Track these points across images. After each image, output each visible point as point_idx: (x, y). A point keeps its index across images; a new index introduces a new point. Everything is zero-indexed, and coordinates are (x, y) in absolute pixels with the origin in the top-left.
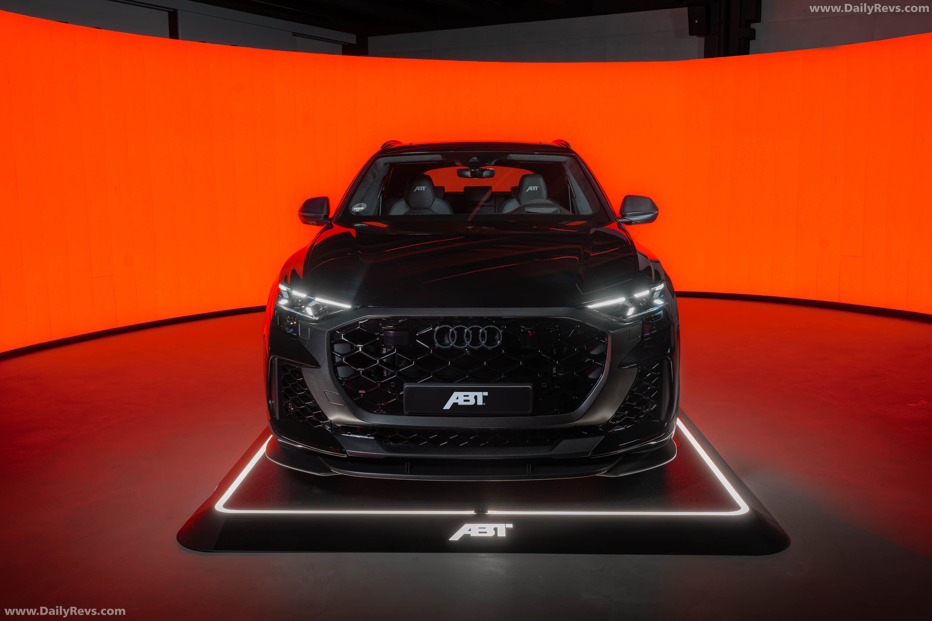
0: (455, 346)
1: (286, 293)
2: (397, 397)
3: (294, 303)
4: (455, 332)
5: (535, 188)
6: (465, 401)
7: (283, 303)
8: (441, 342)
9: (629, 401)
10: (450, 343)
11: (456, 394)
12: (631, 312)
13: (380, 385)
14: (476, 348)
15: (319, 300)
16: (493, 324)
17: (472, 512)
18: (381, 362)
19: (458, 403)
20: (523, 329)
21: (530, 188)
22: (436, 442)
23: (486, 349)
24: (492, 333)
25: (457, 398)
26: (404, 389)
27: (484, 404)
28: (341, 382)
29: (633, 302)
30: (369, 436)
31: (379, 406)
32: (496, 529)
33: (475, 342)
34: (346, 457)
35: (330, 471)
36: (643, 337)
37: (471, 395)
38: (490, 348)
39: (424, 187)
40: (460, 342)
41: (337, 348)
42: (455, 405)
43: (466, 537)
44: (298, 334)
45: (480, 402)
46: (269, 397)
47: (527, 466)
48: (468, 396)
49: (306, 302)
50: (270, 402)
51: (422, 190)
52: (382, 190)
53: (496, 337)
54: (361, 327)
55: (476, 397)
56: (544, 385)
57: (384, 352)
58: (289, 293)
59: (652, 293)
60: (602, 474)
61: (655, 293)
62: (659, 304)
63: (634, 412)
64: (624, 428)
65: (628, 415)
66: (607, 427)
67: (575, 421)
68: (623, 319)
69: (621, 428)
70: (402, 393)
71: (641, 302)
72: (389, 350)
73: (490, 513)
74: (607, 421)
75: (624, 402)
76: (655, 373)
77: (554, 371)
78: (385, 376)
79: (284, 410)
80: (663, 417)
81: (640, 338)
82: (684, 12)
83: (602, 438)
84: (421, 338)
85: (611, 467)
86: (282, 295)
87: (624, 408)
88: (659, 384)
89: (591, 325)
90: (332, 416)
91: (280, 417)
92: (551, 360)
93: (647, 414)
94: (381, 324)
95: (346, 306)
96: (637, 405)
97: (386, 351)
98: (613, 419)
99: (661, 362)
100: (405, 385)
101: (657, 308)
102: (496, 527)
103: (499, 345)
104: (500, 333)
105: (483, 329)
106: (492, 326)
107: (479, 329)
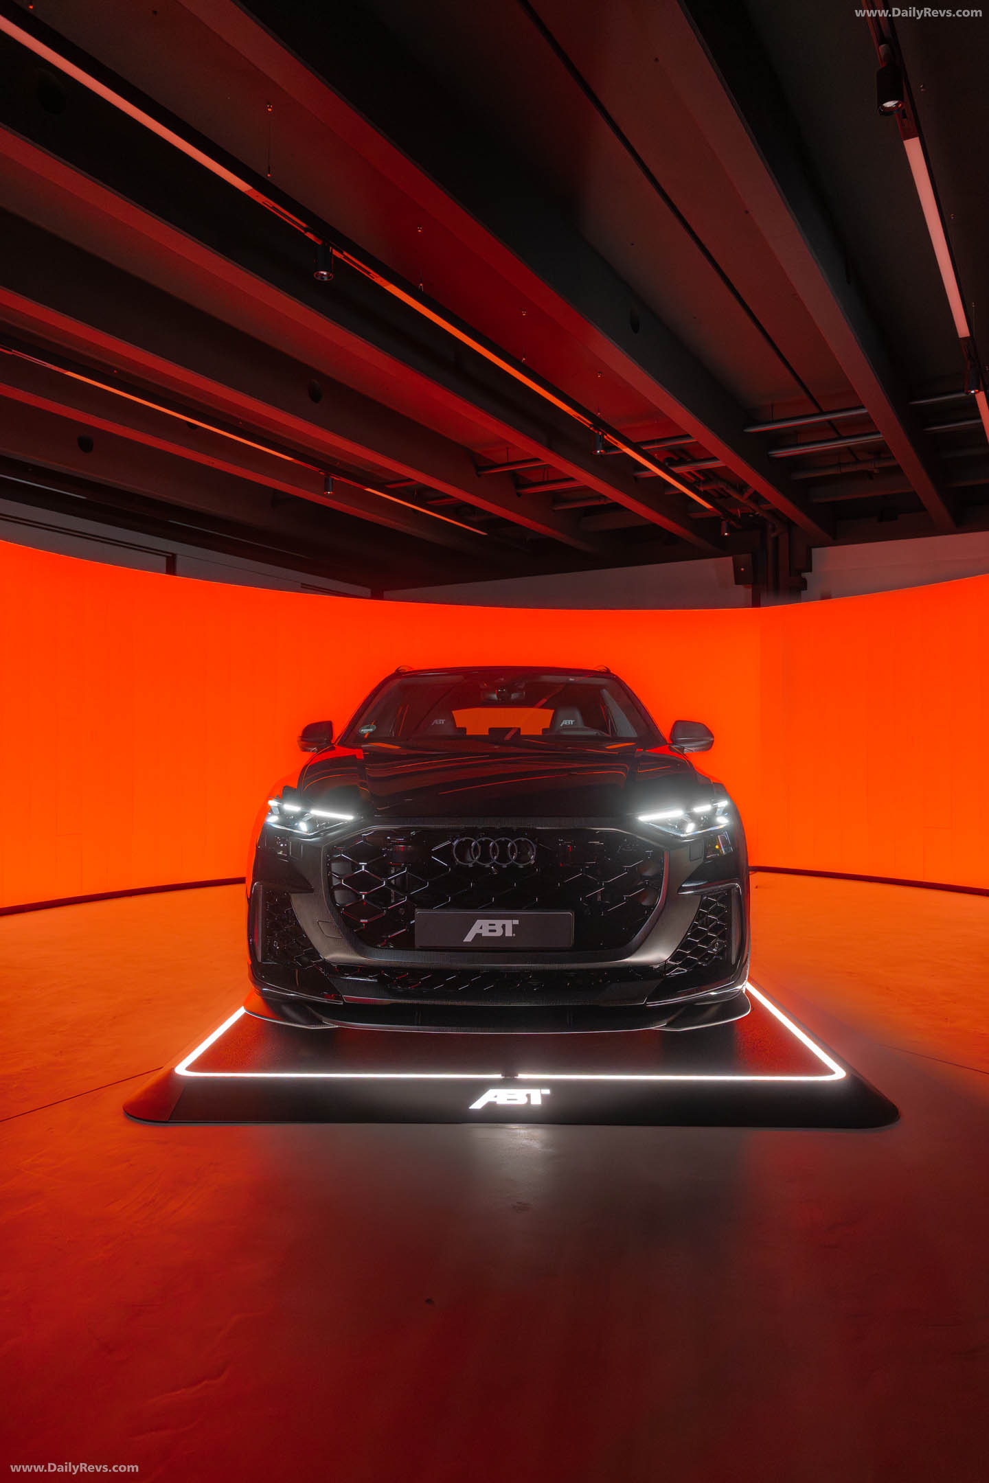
0: (479, 863)
1: (277, 809)
2: (406, 927)
3: (288, 820)
4: (479, 847)
5: (571, 722)
6: (490, 931)
7: (273, 820)
8: (462, 858)
9: (690, 936)
10: (472, 860)
11: (479, 922)
12: (690, 828)
13: (387, 912)
14: (505, 866)
15: (317, 812)
16: (524, 837)
17: (499, 1076)
18: (389, 883)
19: (481, 934)
20: (561, 843)
21: (565, 722)
22: (454, 985)
23: (517, 867)
24: (523, 848)
25: (481, 928)
26: (416, 917)
27: (514, 935)
28: (339, 909)
29: (693, 817)
30: (371, 978)
31: (385, 938)
32: (528, 1096)
33: (503, 858)
34: (342, 1004)
35: (321, 1023)
36: (705, 859)
37: (498, 923)
38: (521, 865)
39: (443, 720)
40: (485, 857)
41: (335, 867)
42: (478, 936)
43: (491, 1106)
44: (288, 855)
45: (509, 933)
46: (251, 933)
47: (568, 1016)
48: (494, 925)
49: (301, 816)
50: (251, 940)
51: (440, 723)
53: (529, 853)
54: (365, 840)
55: (504, 927)
56: (588, 912)
57: (393, 872)
58: (280, 808)
59: (715, 809)
60: (660, 1026)
61: (718, 810)
62: (723, 821)
63: (697, 951)
64: (686, 970)
65: (690, 954)
66: (665, 968)
67: (627, 957)
68: (682, 835)
69: (682, 971)
70: (413, 921)
71: (702, 819)
72: (398, 869)
73: (521, 1076)
74: (666, 961)
75: (686, 936)
76: (722, 905)
77: (599, 898)
78: (393, 901)
79: (268, 950)
80: (733, 961)
81: (702, 860)
82: (728, 561)
83: (659, 981)
84: (437, 854)
85: (671, 1019)
86: (271, 811)
87: (685, 944)
88: (726, 919)
89: (643, 839)
90: (327, 954)
91: (264, 960)
92: (596, 882)
93: (713, 955)
94: (389, 838)
95: (348, 817)
96: (701, 942)
97: (395, 870)
98: (673, 958)
99: (729, 890)
100: (418, 912)
101: (721, 827)
102: (529, 1093)
103: (533, 862)
104: (533, 845)
105: (513, 842)
106: (523, 839)
107: (508, 842)
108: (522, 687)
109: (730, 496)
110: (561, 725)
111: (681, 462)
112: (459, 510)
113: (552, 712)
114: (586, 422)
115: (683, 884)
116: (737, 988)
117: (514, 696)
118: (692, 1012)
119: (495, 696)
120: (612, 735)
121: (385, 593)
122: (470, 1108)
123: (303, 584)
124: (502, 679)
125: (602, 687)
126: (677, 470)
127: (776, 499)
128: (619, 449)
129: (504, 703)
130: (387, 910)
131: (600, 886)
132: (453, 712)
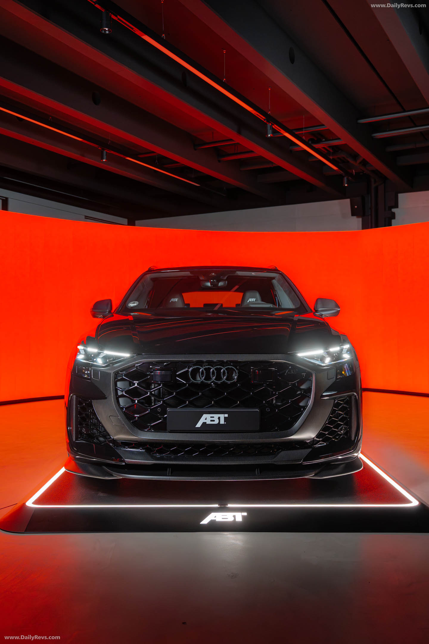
0: (204, 381)
1: (83, 351)
2: (162, 419)
3: (89, 357)
4: (204, 372)
5: (254, 300)
6: (211, 421)
7: (80, 357)
8: (194, 378)
9: (328, 423)
10: (200, 379)
11: (205, 416)
12: (328, 361)
13: (150, 410)
14: (219, 382)
15: (107, 352)
16: (231, 365)
17: (217, 506)
18: (151, 393)
19: (206, 423)
20: (252, 369)
21: (250, 300)
22: (190, 452)
23: (226, 383)
24: (230, 372)
25: (206, 419)
26: (167, 413)
27: (225, 423)
28: (122, 408)
29: (329, 354)
30: (141, 449)
31: (149, 426)
32: (234, 516)
33: (219, 378)
34: (124, 464)
35: (111, 475)
36: (337, 379)
37: (216, 416)
38: (229, 382)
39: (177, 299)
40: (208, 378)
41: (119, 384)
42: (204, 424)
43: (212, 522)
44: (91, 377)
45: (222, 422)
46: (68, 424)
47: (257, 470)
48: (213, 417)
49: (97, 355)
50: (69, 428)
51: (175, 301)
52: (148, 301)
53: (233, 375)
54: (136, 368)
55: (219, 418)
56: (268, 410)
57: (153, 387)
58: (85, 351)
59: (342, 350)
60: (310, 476)
61: (344, 350)
62: (347, 357)
63: (332, 433)
64: (325, 444)
65: (328, 434)
66: (313, 442)
67: (290, 436)
68: (323, 365)
69: (323, 444)
70: (166, 415)
71: (334, 355)
72: (156, 385)
73: (230, 505)
74: (314, 438)
75: (325, 424)
76: (346, 406)
77: (274, 402)
78: (153, 404)
79: (79, 433)
80: (353, 438)
81: (335, 378)
82: (347, 201)
83: (309, 450)
84: (179, 376)
85: (317, 471)
86: (80, 352)
87: (325, 429)
88: (349, 413)
89: (300, 366)
90: (116, 435)
91: (76, 439)
92: (272, 392)
93: (341, 435)
94: (151, 367)
95: (126, 355)
96: (334, 427)
97: (154, 386)
98: (317, 436)
99: (350, 397)
100: (168, 409)
101: (346, 360)
102: (234, 515)
103: (235, 380)
104: (236, 371)
105: (224, 369)
106: (230, 367)
107: (222, 369)
108: (225, 278)
109: (348, 162)
110: (248, 302)
111: (319, 141)
112: (184, 170)
113: (242, 294)
114: (262, 117)
115: (323, 393)
116: (354, 454)
117: (221, 284)
118: (329, 467)
119: (209, 284)
120: (278, 306)
121: (137, 222)
122: (201, 523)
123: (85, 216)
124: (213, 274)
125: (274, 278)
126: (316, 146)
127: (376, 163)
128: (282, 134)
129: (215, 288)
130: (151, 409)
131: (276, 394)
132: (183, 294)
